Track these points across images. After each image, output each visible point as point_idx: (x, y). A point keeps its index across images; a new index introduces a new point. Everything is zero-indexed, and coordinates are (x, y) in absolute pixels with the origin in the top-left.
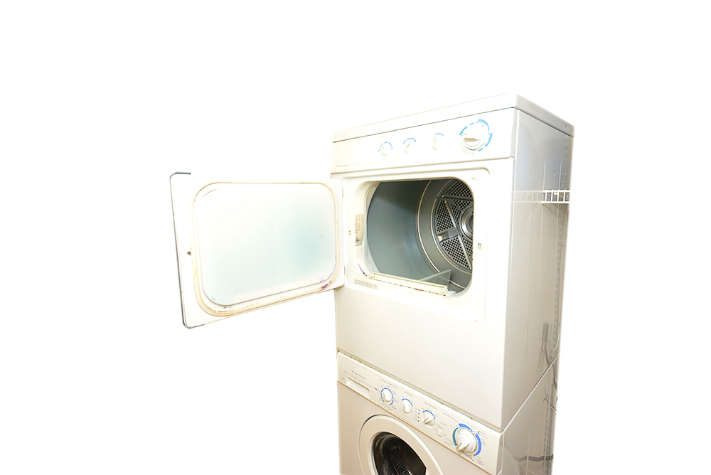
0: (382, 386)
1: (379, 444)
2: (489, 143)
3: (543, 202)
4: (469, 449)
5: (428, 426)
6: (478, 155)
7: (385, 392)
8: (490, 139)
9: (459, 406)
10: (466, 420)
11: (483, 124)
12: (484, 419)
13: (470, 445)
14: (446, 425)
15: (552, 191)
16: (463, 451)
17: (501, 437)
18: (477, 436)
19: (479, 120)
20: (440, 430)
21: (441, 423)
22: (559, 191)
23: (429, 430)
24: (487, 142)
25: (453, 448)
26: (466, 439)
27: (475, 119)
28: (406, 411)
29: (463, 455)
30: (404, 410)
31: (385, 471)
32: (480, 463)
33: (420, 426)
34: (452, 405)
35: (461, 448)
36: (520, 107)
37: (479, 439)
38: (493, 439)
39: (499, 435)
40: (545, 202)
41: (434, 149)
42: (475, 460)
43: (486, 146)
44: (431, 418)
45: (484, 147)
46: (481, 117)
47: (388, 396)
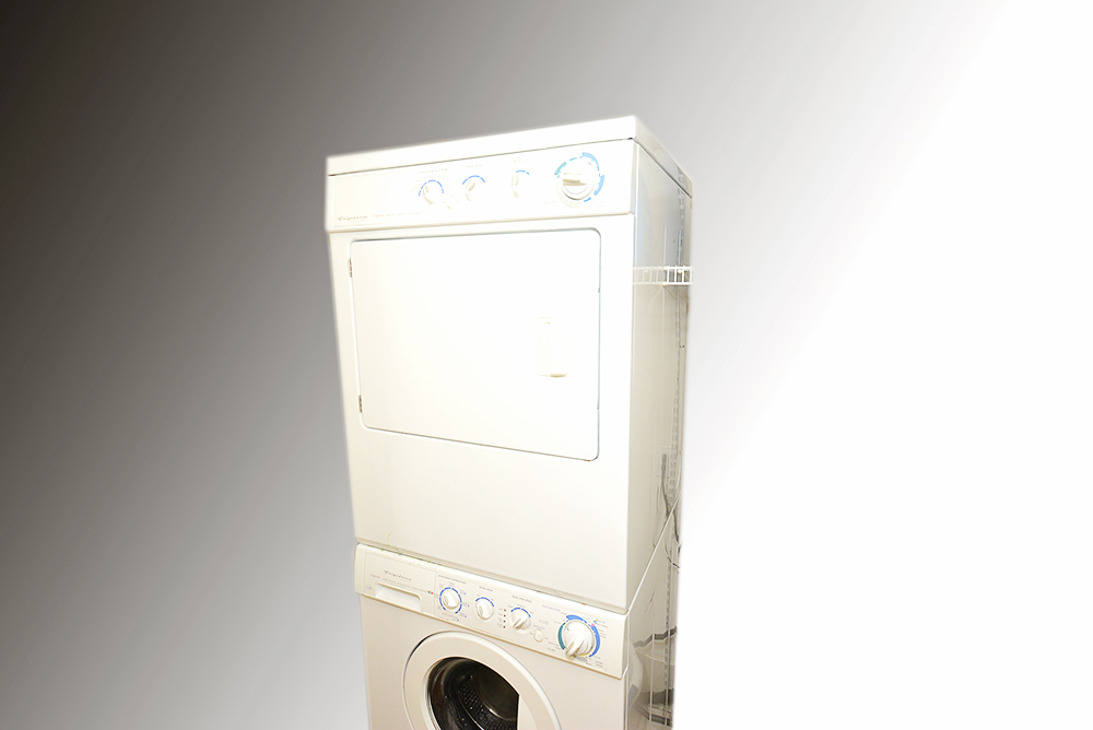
0: (441, 586)
1: (439, 679)
2: (600, 189)
3: (665, 283)
4: (582, 649)
5: (520, 631)
6: (583, 208)
7: (449, 594)
8: (601, 184)
9: (564, 590)
10: (577, 609)
11: (589, 160)
12: (604, 601)
13: (585, 643)
14: (547, 623)
15: (676, 268)
16: (574, 656)
17: (626, 621)
18: (594, 628)
19: (584, 154)
20: (538, 632)
21: (540, 621)
23: (522, 637)
24: (596, 189)
25: (561, 654)
26: (579, 636)
27: (577, 151)
28: (484, 616)
29: (575, 661)
30: (480, 615)
31: (450, 719)
32: (599, 664)
33: (508, 635)
34: (555, 591)
35: (572, 651)
36: (640, 141)
37: (596, 631)
38: (615, 626)
39: (624, 617)
40: (667, 283)
41: (516, 195)
42: (592, 662)
43: (596, 193)
44: (523, 617)
45: (592, 195)
46: (587, 149)
47: (451, 599)
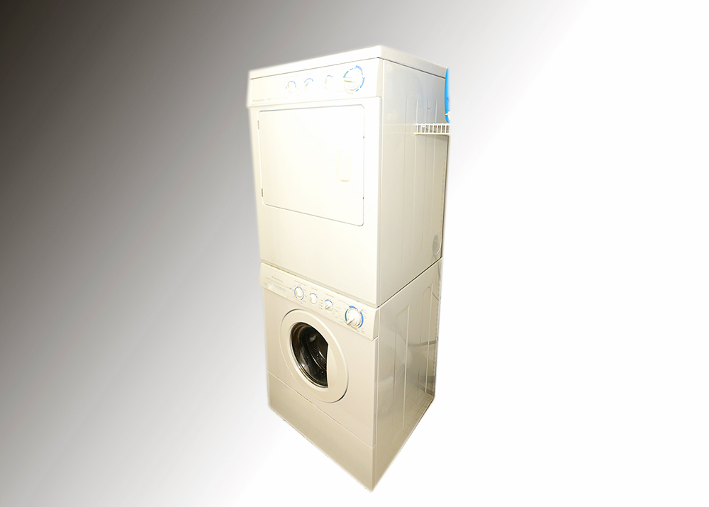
0: (295, 286)
1: (296, 334)
2: (363, 85)
3: (416, 133)
4: (354, 322)
5: (327, 310)
6: (355, 95)
7: (298, 290)
8: (363, 82)
9: (349, 294)
10: (354, 303)
11: (359, 69)
12: (366, 300)
13: (357, 320)
14: (340, 309)
16: (350, 325)
17: (377, 312)
18: (361, 313)
19: (355, 67)
20: (336, 313)
21: (337, 307)
22: (426, 124)
23: (327, 313)
24: (361, 84)
26: (354, 316)
27: (353, 65)
29: (351, 328)
30: (312, 302)
32: (363, 332)
33: (323, 312)
34: (345, 293)
35: (348, 322)
37: (362, 315)
38: (371, 314)
39: (375, 310)
40: (421, 133)
42: (360, 331)
44: (329, 304)
45: (359, 88)
46: (359, 64)
47: (299, 293)
